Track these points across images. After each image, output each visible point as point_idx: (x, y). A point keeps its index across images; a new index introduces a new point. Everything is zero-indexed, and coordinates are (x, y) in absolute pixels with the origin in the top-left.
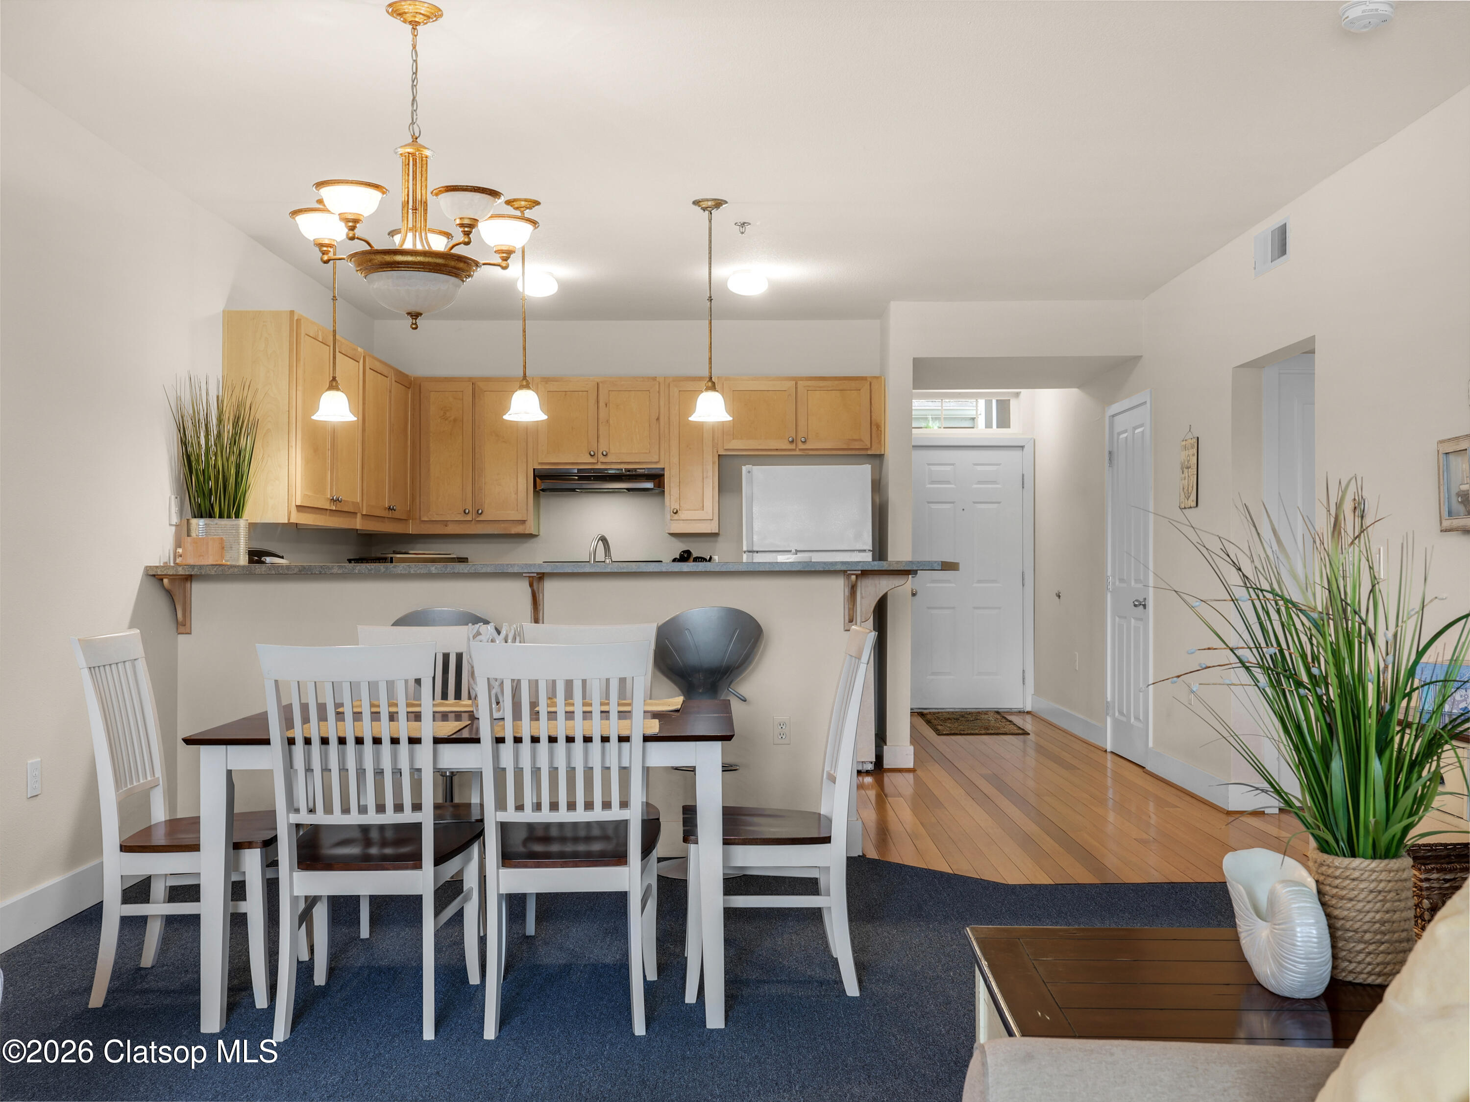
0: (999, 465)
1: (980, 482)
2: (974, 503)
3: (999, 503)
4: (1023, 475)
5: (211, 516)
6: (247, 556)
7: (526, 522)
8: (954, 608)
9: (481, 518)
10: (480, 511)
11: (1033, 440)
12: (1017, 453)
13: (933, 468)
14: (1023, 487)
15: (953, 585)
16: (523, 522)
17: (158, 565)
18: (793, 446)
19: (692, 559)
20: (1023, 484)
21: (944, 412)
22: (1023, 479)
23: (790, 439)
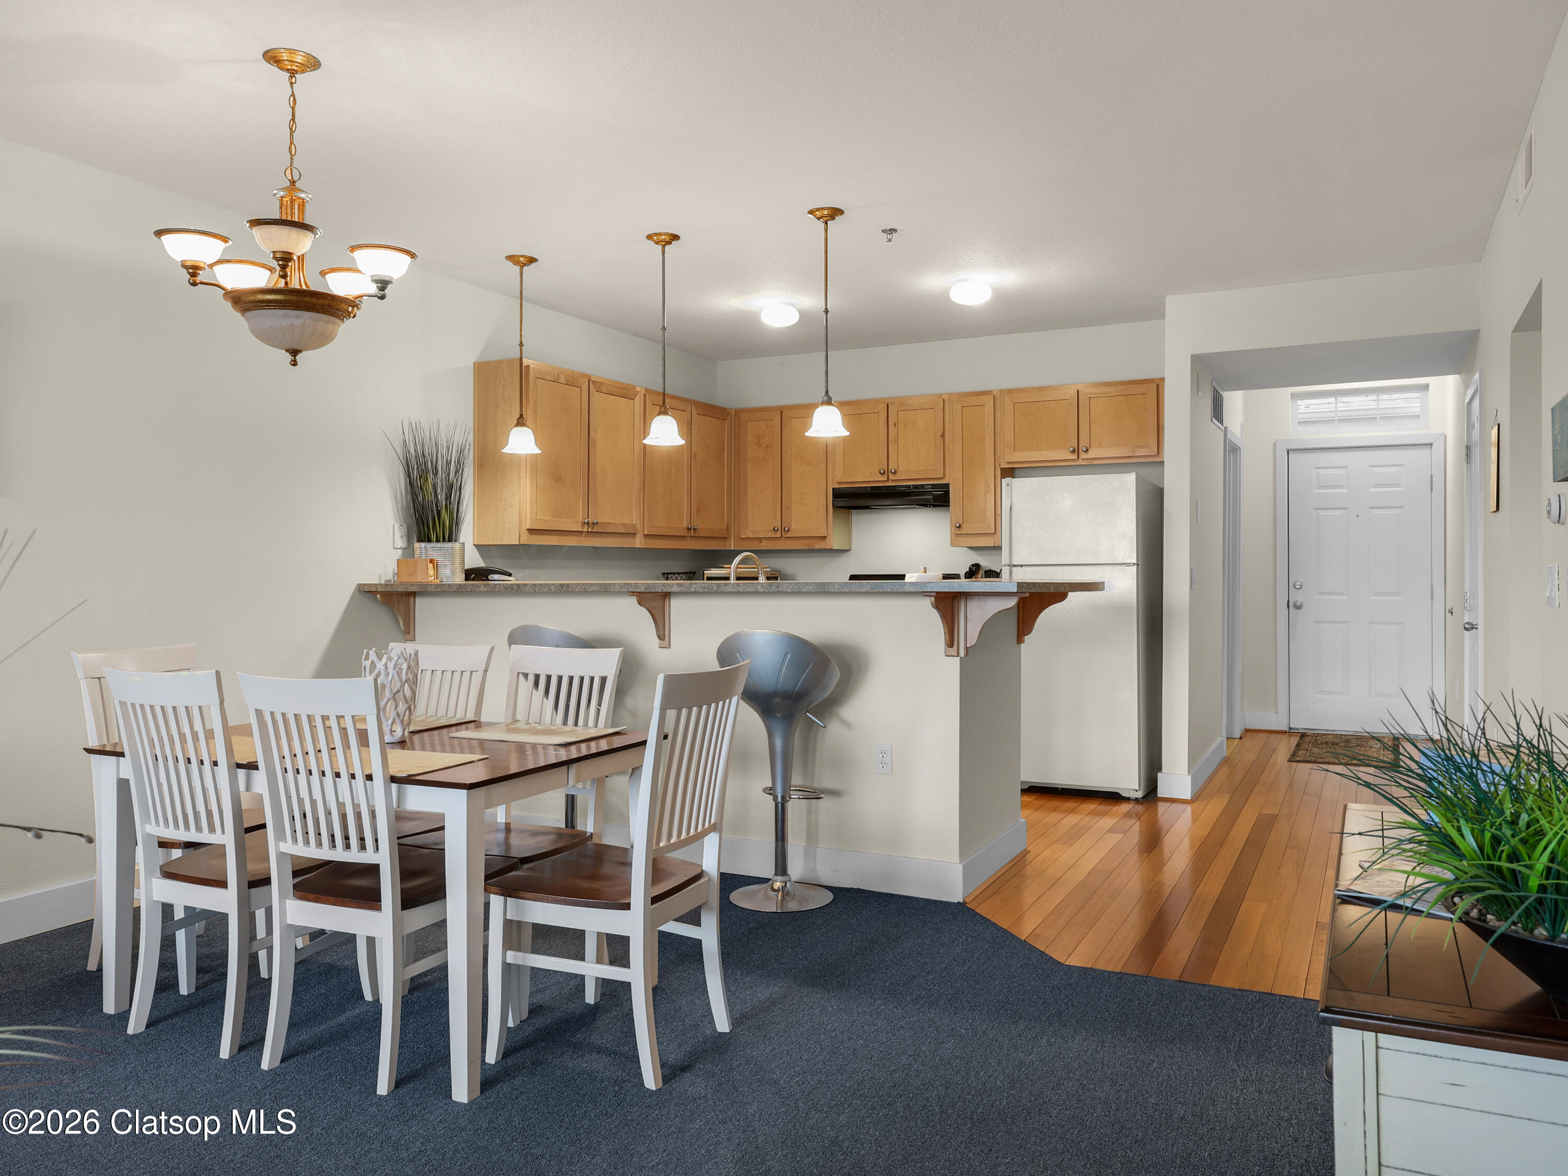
0: (1401, 465)
1: (1377, 486)
2: (1372, 508)
3: (1402, 507)
4: (1432, 476)
5: (429, 541)
6: (464, 575)
7: (827, 538)
8: (1346, 622)
9: (789, 535)
10: (787, 529)
11: (1443, 437)
12: (1425, 452)
13: (1321, 472)
14: (1432, 490)
15: (1345, 597)
16: (824, 538)
17: (378, 582)
18: (1075, 457)
19: (981, 573)
20: (1432, 486)
21: (1339, 414)
22: (1432, 480)
23: (1071, 449)
